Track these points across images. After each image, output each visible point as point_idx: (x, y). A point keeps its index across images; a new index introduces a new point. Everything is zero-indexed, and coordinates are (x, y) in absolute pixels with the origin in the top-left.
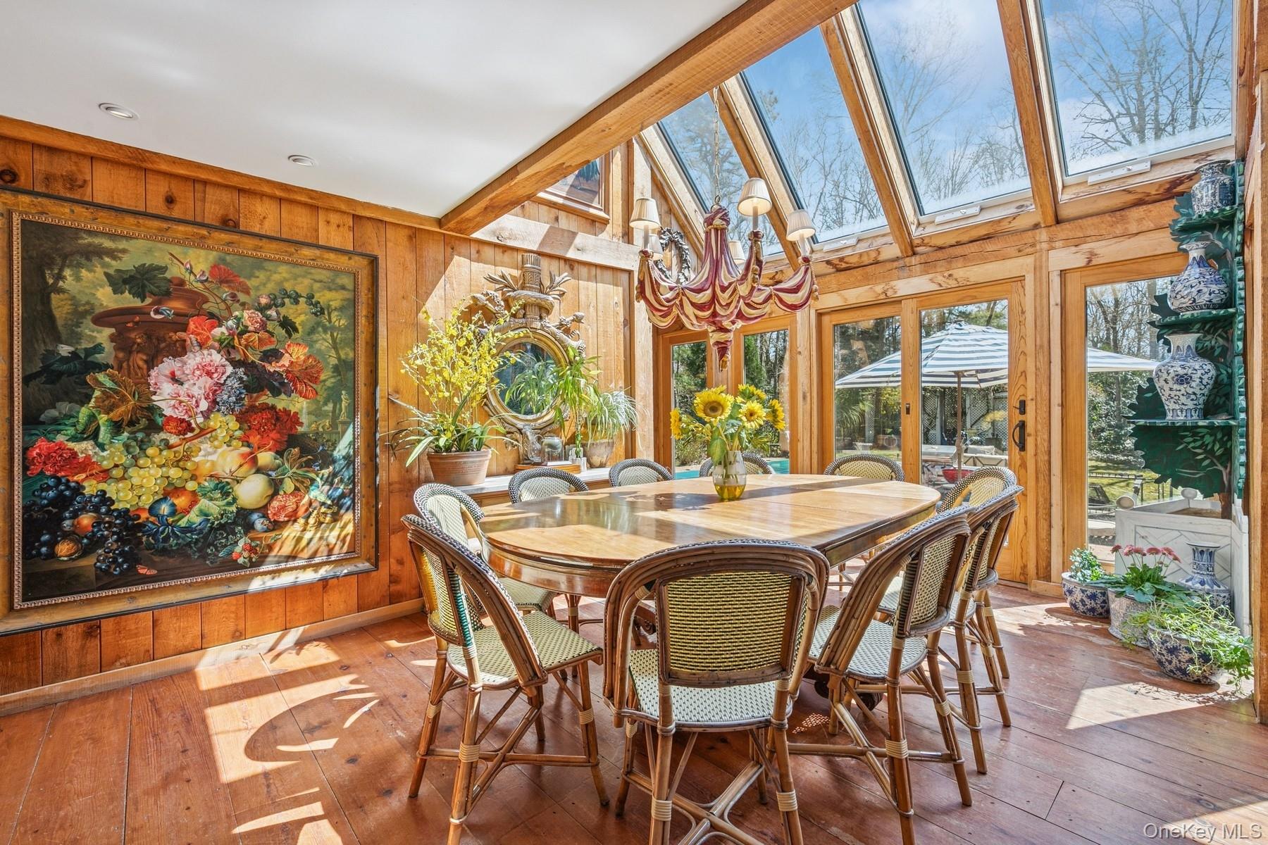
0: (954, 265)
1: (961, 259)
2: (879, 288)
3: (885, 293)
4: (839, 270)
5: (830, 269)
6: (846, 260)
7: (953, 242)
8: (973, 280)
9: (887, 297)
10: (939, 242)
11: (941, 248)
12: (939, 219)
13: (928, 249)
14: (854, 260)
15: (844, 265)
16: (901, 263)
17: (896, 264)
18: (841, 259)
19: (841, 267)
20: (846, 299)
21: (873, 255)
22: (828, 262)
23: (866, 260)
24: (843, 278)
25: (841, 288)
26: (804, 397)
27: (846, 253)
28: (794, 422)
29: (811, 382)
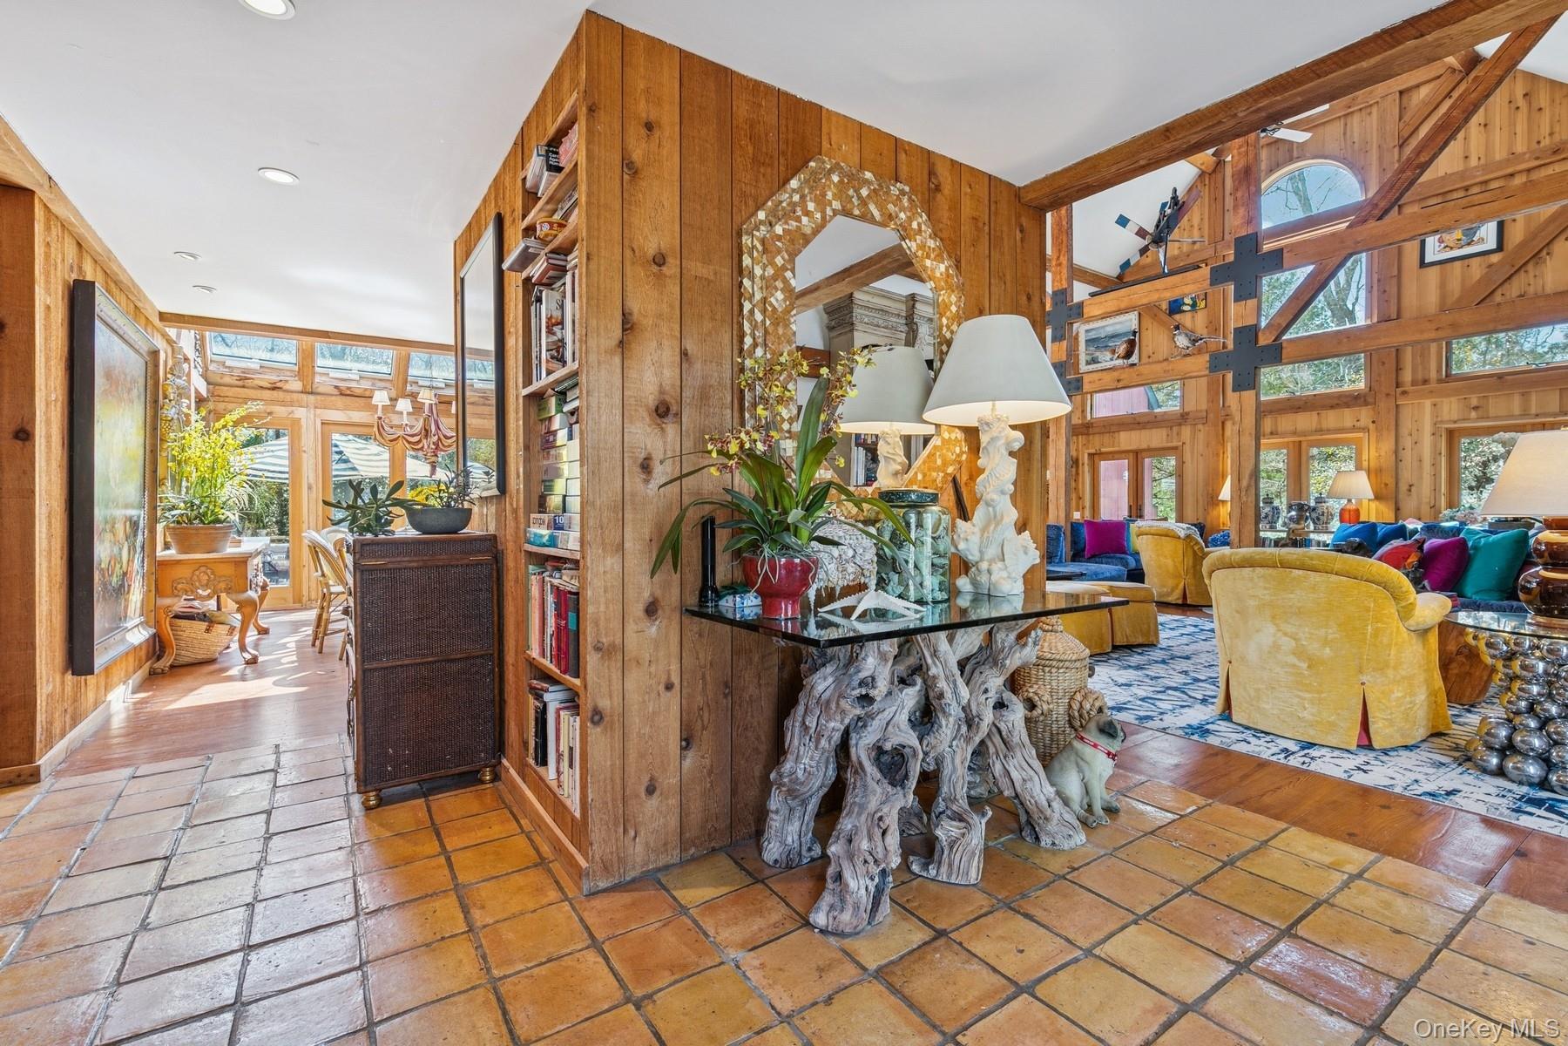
4: (342, 394)
5: (336, 392)
6: (352, 389)
14: (358, 392)
15: (349, 392)
18: (348, 388)
19: (345, 392)
22: (336, 387)
23: (368, 394)
24: (340, 401)
25: (346, 408)
26: (310, 488)
27: (353, 385)
28: (299, 506)
29: (317, 476)
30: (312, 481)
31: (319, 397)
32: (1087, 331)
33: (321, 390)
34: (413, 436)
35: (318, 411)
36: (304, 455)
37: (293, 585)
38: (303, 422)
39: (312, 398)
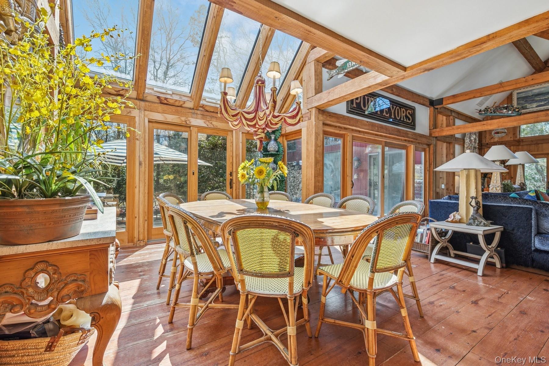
0: (213, 119)
1: (215, 118)
2: (183, 119)
3: (186, 121)
4: (161, 103)
5: (157, 101)
6: (168, 100)
7: (212, 111)
8: (219, 127)
9: (187, 124)
10: (207, 109)
11: (207, 111)
12: (207, 100)
13: (203, 110)
14: (171, 102)
15: (165, 102)
16: (193, 111)
17: (191, 111)
18: (166, 99)
19: (163, 102)
20: (166, 119)
21: (182, 103)
22: (158, 97)
23: (177, 104)
24: (161, 107)
25: (164, 112)
26: (140, 164)
27: (168, 97)
28: (133, 177)
29: (145, 156)
30: (142, 159)
31: (147, 103)
32: (518, 93)
33: (148, 98)
34: (248, 113)
35: (147, 113)
36: (137, 142)
37: (128, 231)
38: (137, 119)
39: (143, 103)
